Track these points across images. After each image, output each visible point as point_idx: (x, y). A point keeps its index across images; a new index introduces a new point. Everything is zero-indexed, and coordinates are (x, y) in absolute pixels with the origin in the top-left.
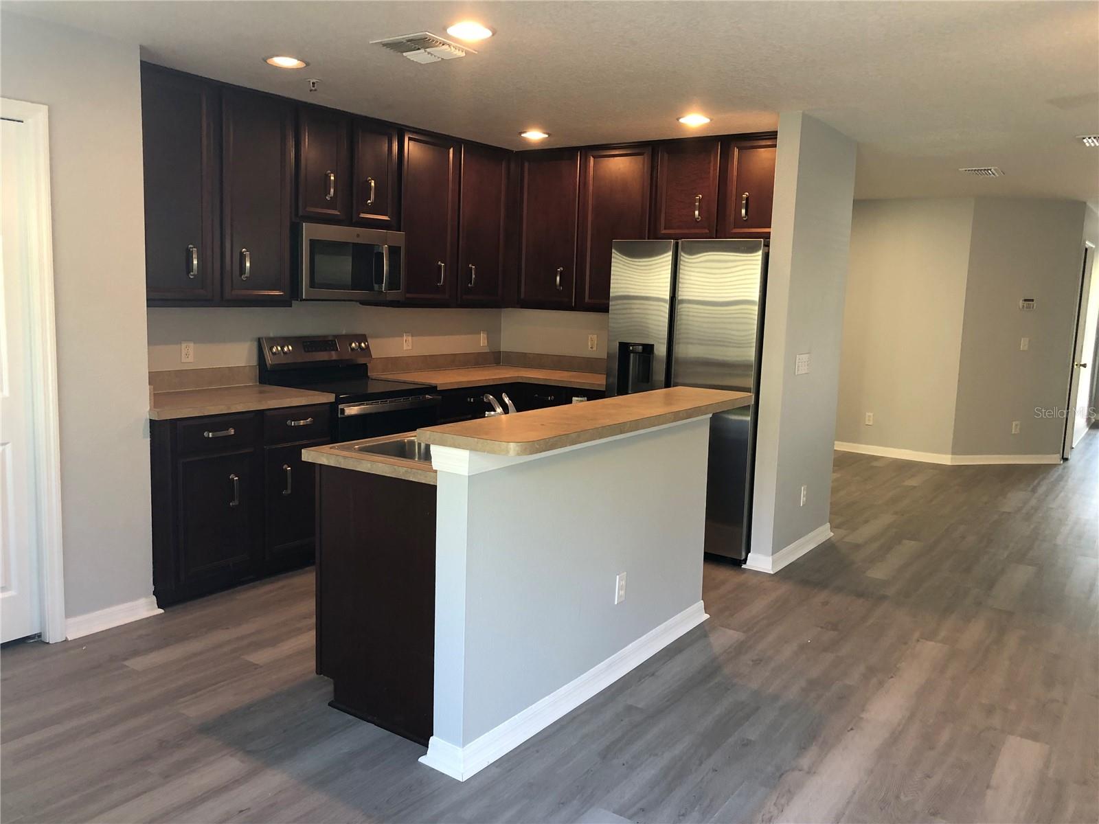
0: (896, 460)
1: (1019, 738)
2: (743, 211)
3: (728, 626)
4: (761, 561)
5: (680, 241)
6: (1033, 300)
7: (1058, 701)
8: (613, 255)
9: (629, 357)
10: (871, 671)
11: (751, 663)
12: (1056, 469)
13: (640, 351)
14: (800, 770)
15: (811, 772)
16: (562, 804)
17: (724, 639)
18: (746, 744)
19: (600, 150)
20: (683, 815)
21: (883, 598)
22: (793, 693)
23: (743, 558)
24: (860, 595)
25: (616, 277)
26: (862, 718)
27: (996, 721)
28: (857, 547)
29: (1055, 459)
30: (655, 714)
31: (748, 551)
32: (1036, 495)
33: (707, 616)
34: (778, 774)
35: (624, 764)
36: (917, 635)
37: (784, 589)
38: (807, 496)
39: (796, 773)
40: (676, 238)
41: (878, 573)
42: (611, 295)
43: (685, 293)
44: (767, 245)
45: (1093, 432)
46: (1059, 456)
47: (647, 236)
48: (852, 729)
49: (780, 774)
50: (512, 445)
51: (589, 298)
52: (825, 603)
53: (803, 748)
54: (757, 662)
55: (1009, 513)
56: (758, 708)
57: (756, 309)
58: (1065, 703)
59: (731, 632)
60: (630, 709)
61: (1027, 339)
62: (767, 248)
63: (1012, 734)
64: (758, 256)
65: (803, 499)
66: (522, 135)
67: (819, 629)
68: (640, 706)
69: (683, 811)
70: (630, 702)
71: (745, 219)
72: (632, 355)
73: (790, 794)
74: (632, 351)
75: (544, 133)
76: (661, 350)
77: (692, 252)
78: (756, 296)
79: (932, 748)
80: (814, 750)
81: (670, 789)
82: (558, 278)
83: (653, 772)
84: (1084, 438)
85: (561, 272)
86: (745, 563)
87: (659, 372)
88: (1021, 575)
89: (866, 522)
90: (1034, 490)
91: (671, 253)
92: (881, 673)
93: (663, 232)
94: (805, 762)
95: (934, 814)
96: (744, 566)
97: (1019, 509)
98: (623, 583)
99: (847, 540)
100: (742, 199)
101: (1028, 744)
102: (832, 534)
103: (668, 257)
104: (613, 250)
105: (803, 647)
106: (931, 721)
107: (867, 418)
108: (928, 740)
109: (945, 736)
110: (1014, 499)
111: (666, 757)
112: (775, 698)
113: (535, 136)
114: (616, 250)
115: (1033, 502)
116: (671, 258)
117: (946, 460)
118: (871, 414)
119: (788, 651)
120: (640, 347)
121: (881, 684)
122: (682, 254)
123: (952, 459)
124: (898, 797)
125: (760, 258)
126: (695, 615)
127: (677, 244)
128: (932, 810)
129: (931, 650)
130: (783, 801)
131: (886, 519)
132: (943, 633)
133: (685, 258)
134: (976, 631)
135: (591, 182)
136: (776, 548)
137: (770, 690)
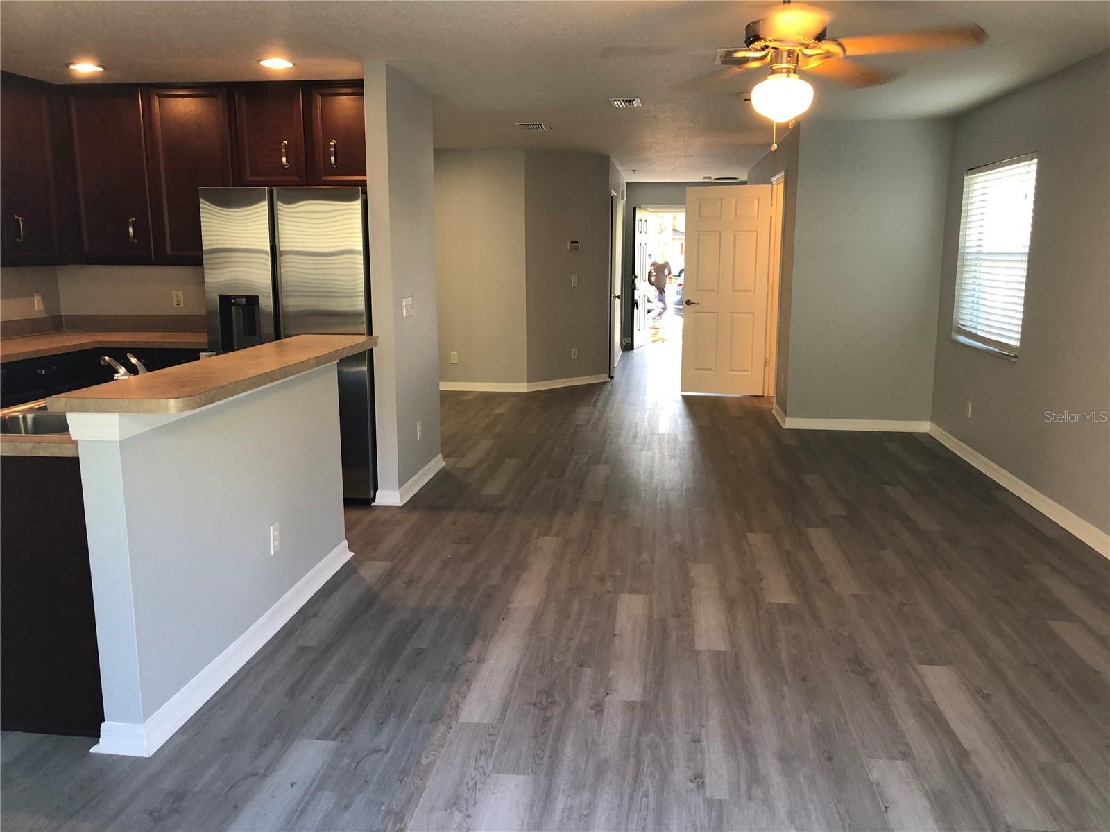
0: (482, 393)
1: (627, 595)
2: (333, 159)
3: (374, 559)
4: (389, 496)
5: (275, 189)
6: (577, 242)
7: (647, 562)
8: (201, 205)
9: (231, 309)
10: (507, 571)
11: (404, 586)
12: (606, 386)
13: (244, 303)
14: (471, 662)
15: (481, 660)
16: (264, 746)
17: (372, 571)
18: (419, 652)
19: (165, 88)
20: (381, 724)
21: (501, 509)
22: (447, 601)
23: (372, 496)
24: (483, 510)
25: (207, 229)
26: (509, 609)
27: (609, 586)
28: (469, 471)
29: (603, 378)
30: (327, 649)
31: (376, 489)
32: (597, 408)
33: (352, 554)
34: (454, 670)
35: (313, 698)
36: (535, 534)
37: (414, 518)
38: (422, 431)
39: (468, 665)
40: (271, 185)
41: (492, 489)
42: (204, 248)
43: (285, 244)
44: (365, 192)
45: (627, 353)
46: (606, 375)
47: (231, 183)
48: (504, 619)
49: (456, 668)
50: (172, 402)
51: (171, 250)
52: (454, 523)
53: (468, 644)
54: (409, 583)
55: (581, 425)
56: (421, 621)
57: (360, 259)
58: (653, 562)
59: (378, 563)
60: (302, 650)
61: (576, 277)
62: (364, 195)
63: (622, 593)
64: (357, 205)
65: (419, 434)
66: (71, 67)
67: (456, 545)
68: (312, 644)
69: (380, 721)
70: (301, 643)
71: (334, 166)
72: (233, 308)
73: (468, 681)
74: (235, 305)
75: (99, 66)
76: (266, 303)
77: (290, 200)
78: (359, 246)
79: (568, 618)
80: (478, 642)
81: (363, 706)
82: (131, 230)
83: (343, 697)
84: (621, 359)
85: (133, 222)
86: (374, 501)
87: (267, 326)
88: (602, 471)
89: (471, 448)
90: (595, 405)
91: (266, 203)
92: (514, 571)
93: (250, 179)
94: (473, 653)
95: (581, 666)
96: (373, 504)
97: (589, 420)
98: (277, 533)
99: (458, 466)
100: (330, 146)
101: (634, 596)
102: (444, 463)
103: (264, 206)
104: (201, 200)
105: (445, 563)
106: (563, 597)
107: (452, 357)
108: (564, 612)
109: (575, 607)
110: (582, 414)
111: (351, 682)
112: (434, 609)
113: (85, 69)
114: (203, 198)
115: (596, 414)
116: (267, 207)
117: (523, 388)
118: (456, 353)
119: (433, 569)
120: (244, 299)
121: (518, 578)
122: (279, 203)
123: (528, 386)
124: (552, 661)
125: (360, 207)
126: (341, 555)
127: (271, 193)
128: (579, 663)
129: (548, 544)
130: (464, 689)
131: (486, 444)
132: (555, 528)
133: (283, 209)
134: (578, 523)
135: (158, 124)
136: (402, 482)
137: (428, 604)
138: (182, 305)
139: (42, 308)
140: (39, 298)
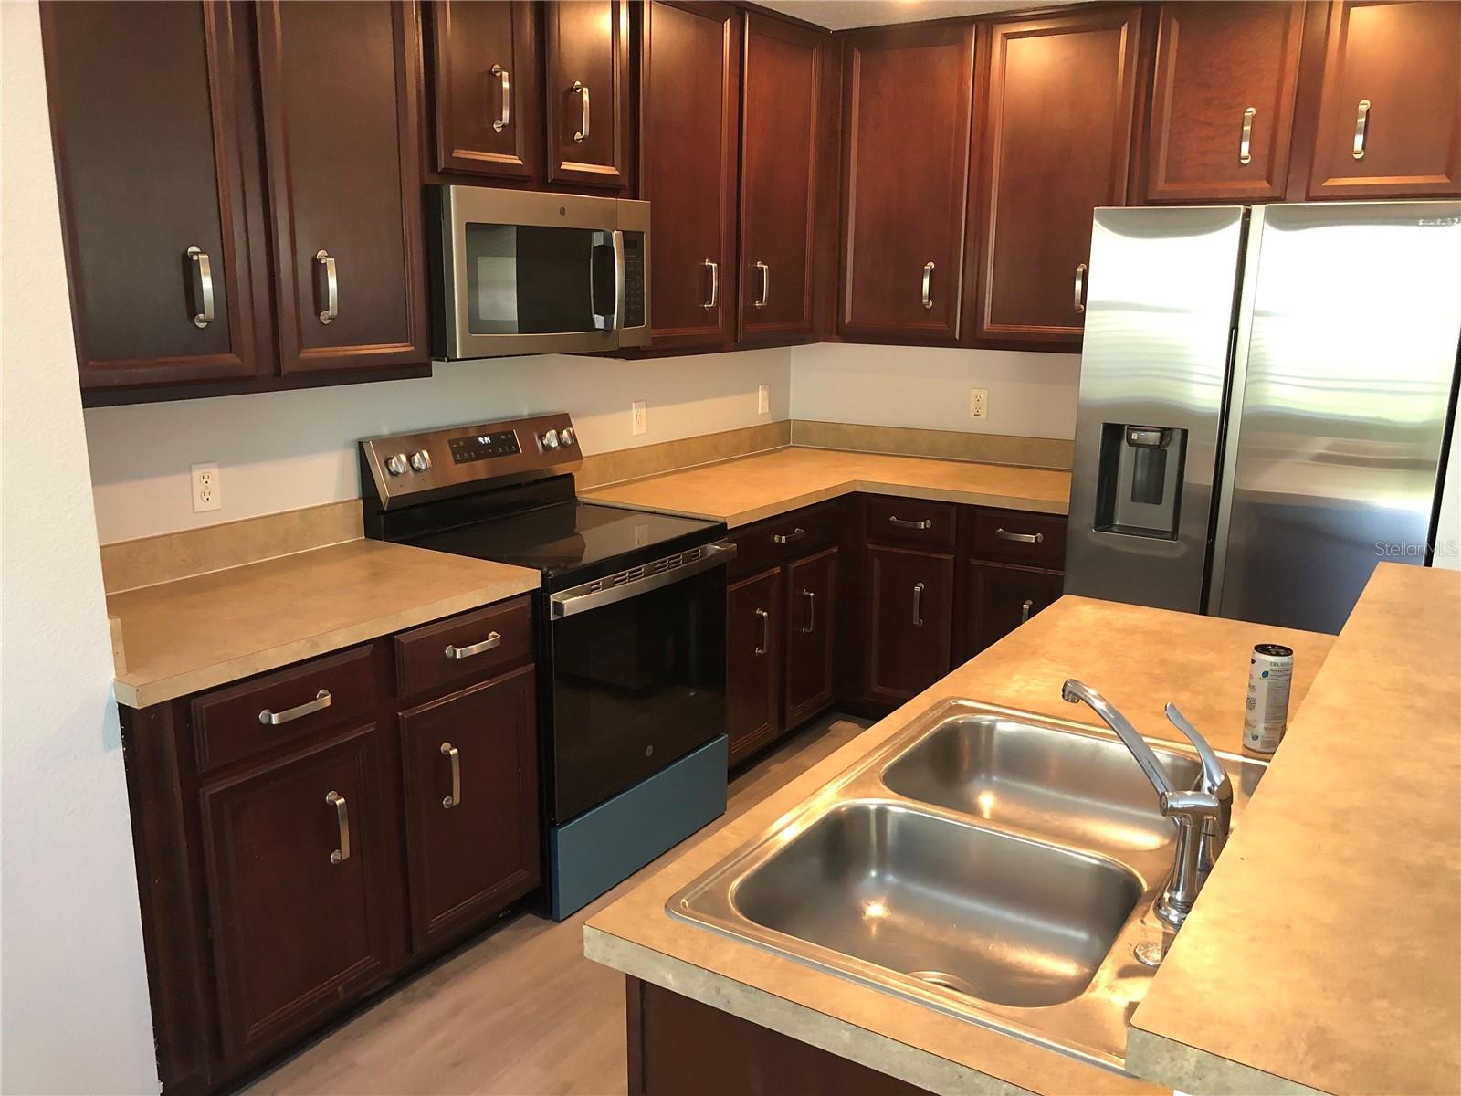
2: (1358, 140)
5: (1257, 210)
13: (1155, 442)
19: (1021, 21)
47: (1125, 196)
51: (992, 322)
71: (1358, 157)
74: (1134, 443)
82: (926, 283)
85: (933, 271)
93: (1162, 189)
100: (1355, 114)
120: (1157, 434)
127: (1248, 218)
135: (999, 88)
138: (983, 416)
139: (767, 410)
140: (766, 393)
